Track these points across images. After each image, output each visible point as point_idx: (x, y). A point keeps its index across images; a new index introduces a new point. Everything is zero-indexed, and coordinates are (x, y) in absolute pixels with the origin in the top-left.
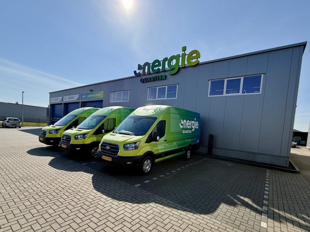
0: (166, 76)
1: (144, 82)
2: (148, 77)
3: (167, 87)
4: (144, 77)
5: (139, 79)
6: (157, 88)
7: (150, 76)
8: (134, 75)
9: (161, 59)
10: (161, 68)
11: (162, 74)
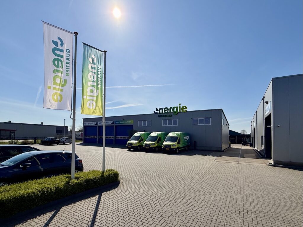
0: (172, 115)
1: (160, 117)
2: (162, 115)
3: (172, 120)
4: (160, 115)
5: (157, 115)
6: (168, 120)
7: (163, 114)
8: (154, 113)
9: (169, 107)
10: (169, 111)
11: (170, 114)
